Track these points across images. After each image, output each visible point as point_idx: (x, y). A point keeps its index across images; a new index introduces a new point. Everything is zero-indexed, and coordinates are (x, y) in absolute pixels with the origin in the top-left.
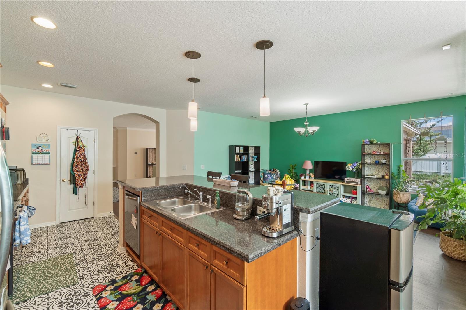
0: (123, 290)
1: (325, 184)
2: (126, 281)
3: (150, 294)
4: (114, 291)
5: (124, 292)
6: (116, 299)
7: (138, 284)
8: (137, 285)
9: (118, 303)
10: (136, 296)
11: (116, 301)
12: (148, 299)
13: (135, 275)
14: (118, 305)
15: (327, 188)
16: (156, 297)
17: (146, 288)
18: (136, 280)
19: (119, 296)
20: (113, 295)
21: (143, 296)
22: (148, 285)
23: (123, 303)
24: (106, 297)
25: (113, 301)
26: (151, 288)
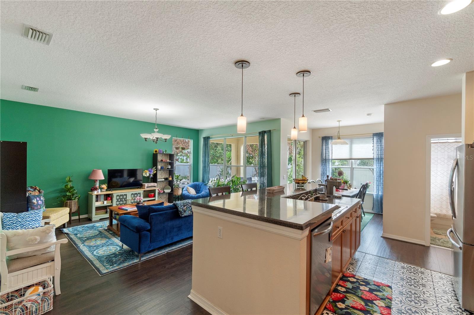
0: (361, 306)
1: (128, 194)
2: (352, 310)
3: (347, 287)
4: (370, 311)
5: (363, 303)
6: (373, 305)
7: (345, 299)
8: (348, 299)
9: (374, 302)
10: (357, 294)
11: (375, 304)
12: (352, 286)
13: (339, 308)
14: (376, 300)
15: (129, 198)
16: (347, 283)
17: (344, 292)
18: (344, 303)
19: (370, 304)
20: (374, 309)
21: (353, 290)
22: (340, 292)
23: (371, 298)
24: (381, 314)
25: (378, 306)
26: (341, 289)
